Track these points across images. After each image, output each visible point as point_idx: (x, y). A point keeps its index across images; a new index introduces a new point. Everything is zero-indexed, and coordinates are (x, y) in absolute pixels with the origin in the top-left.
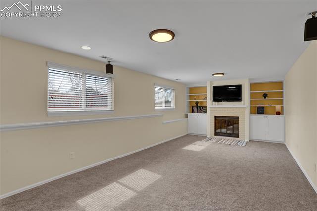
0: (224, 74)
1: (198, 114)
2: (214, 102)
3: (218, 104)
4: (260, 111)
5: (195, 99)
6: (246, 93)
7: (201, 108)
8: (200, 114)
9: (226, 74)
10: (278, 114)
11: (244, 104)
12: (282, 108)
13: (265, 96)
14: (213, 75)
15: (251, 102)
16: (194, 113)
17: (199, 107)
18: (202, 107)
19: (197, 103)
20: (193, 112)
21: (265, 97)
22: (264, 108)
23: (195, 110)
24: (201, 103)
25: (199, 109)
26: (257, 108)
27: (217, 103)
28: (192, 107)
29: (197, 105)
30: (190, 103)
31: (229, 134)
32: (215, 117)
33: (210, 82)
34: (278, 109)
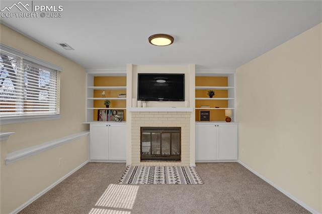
1: (109, 123)
2: (139, 102)
3: (147, 106)
4: (203, 116)
5: (104, 96)
6: (190, 87)
7: (115, 113)
8: (113, 124)
10: (228, 120)
11: (189, 106)
12: (233, 111)
13: (211, 94)
16: (102, 120)
17: (111, 110)
18: (117, 111)
19: (107, 104)
20: (99, 118)
21: (211, 97)
22: (208, 112)
23: (104, 116)
24: (115, 103)
25: (110, 114)
26: (201, 112)
28: (99, 110)
29: (108, 106)
30: (95, 103)
31: (165, 156)
32: (141, 128)
33: (134, 66)
34: (228, 113)
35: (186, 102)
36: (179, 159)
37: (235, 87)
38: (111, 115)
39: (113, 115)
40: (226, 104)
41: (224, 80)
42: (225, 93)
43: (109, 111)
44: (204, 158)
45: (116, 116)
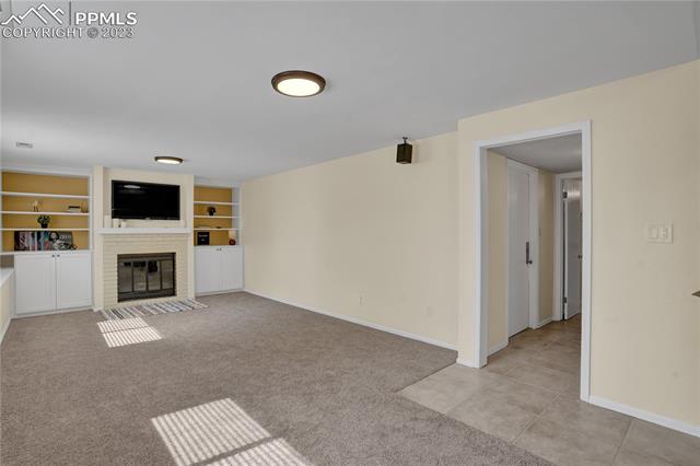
0: (181, 160)
3: (127, 226)
4: (202, 239)
6: (187, 203)
8: (63, 253)
9: (186, 160)
10: (232, 243)
11: (185, 226)
12: (237, 232)
13: (212, 211)
14: (157, 158)
15: (197, 223)
16: (26, 249)
17: (46, 233)
19: (44, 222)
20: (19, 248)
21: (211, 214)
22: (208, 233)
23: (30, 242)
25: (44, 239)
26: (201, 234)
27: (124, 223)
28: (18, 233)
29: (44, 226)
31: (153, 292)
32: (119, 256)
33: (106, 170)
34: (232, 234)
35: (182, 220)
36: (173, 293)
37: (240, 203)
38: (47, 239)
39: (51, 239)
40: (230, 223)
41: (228, 193)
42: (229, 210)
43: (42, 234)
44: (203, 290)
45: (58, 242)
